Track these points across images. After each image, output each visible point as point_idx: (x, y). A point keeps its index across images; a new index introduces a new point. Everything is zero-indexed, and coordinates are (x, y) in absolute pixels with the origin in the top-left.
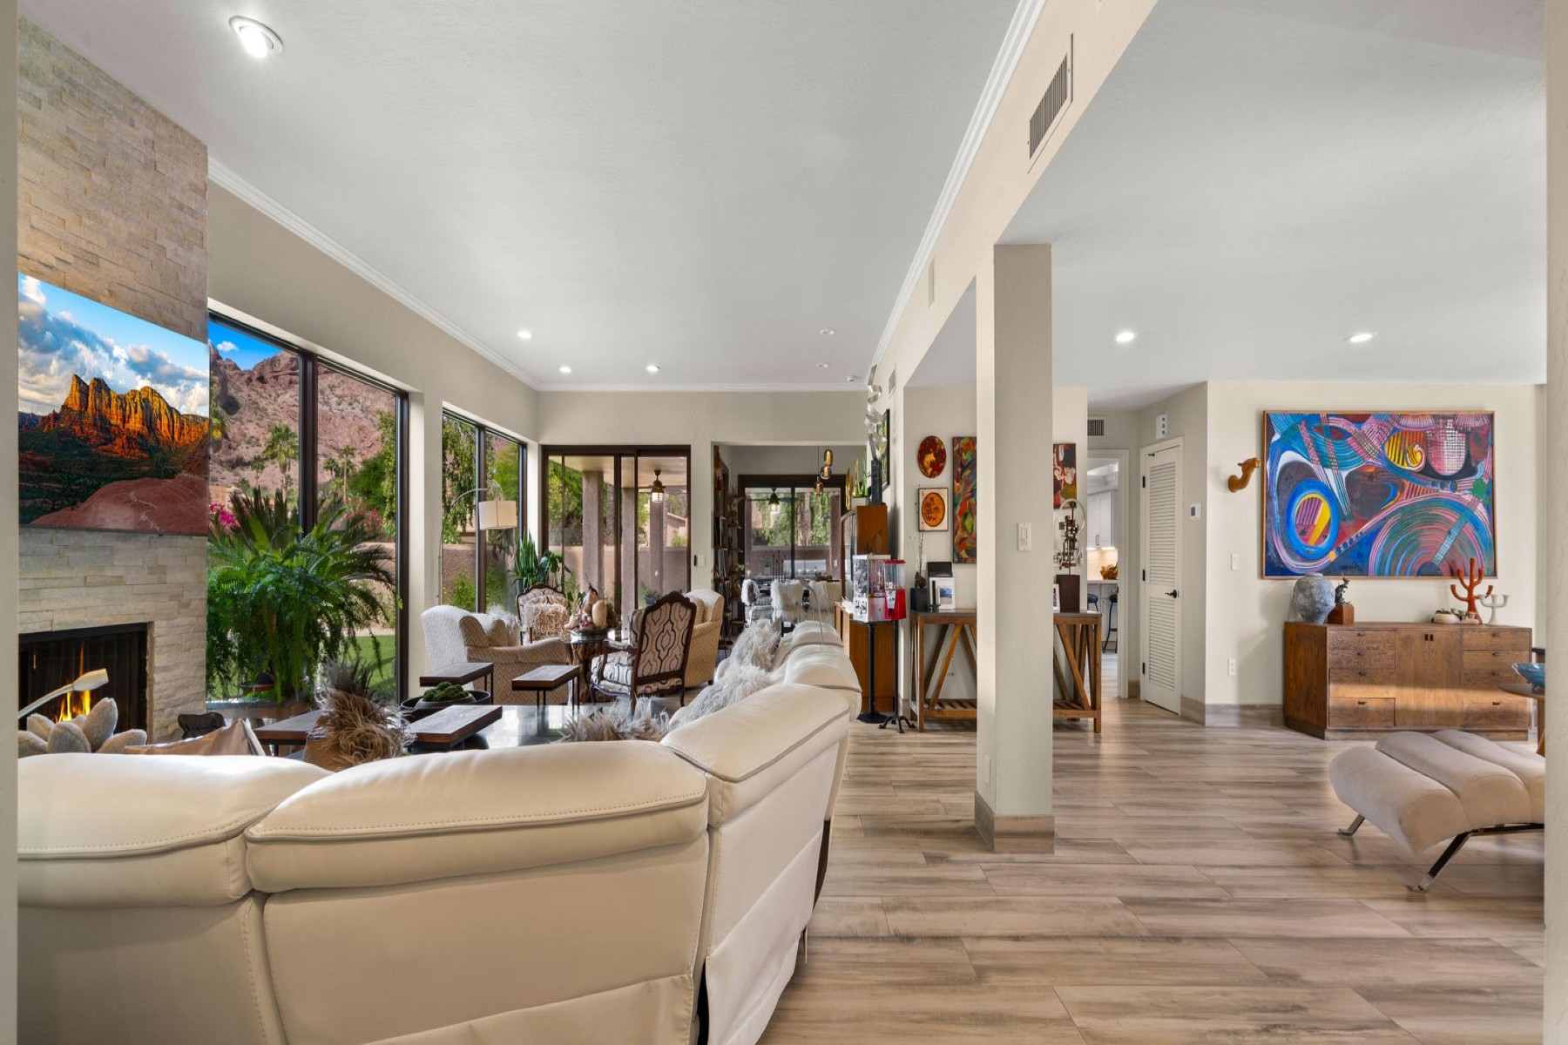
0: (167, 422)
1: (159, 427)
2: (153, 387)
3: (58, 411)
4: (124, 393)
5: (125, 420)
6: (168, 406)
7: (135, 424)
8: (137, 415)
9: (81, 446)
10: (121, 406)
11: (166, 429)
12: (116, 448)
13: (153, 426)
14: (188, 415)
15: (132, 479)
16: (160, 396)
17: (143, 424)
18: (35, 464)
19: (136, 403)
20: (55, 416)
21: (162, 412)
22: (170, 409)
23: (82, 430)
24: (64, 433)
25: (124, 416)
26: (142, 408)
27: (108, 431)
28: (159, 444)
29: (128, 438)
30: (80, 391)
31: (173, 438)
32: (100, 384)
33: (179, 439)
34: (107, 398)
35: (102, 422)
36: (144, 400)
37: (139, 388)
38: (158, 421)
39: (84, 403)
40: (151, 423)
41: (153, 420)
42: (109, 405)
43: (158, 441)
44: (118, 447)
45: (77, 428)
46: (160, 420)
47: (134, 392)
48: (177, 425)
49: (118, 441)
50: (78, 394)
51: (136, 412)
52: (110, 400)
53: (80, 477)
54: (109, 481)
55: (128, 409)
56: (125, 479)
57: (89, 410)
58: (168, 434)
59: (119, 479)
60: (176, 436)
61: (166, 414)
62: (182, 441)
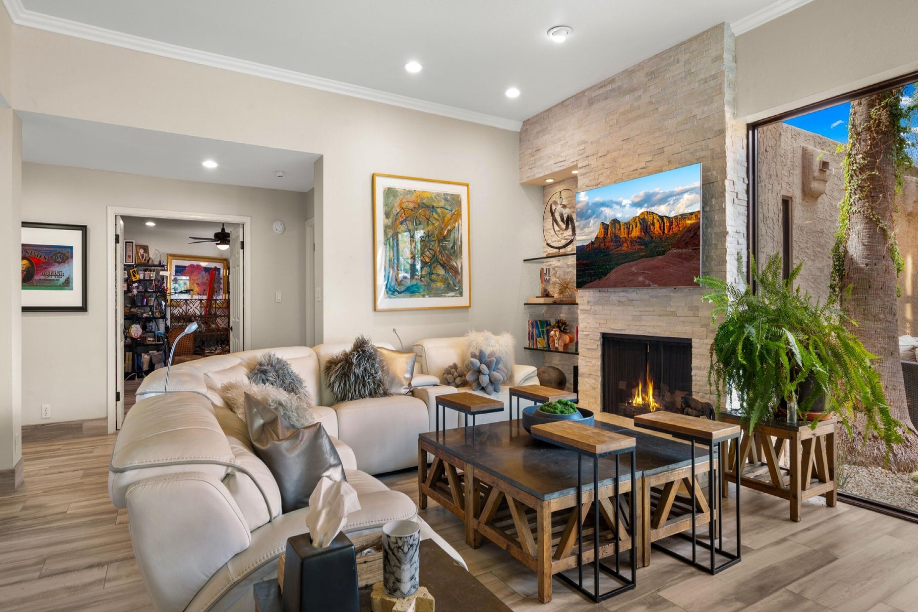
0: (659, 225)
1: (652, 230)
2: (649, 210)
3: (593, 240)
4: (628, 221)
5: (628, 234)
6: (660, 217)
7: (636, 233)
8: (637, 228)
9: (604, 252)
10: (627, 227)
11: (658, 229)
12: (623, 248)
13: (648, 230)
14: (677, 216)
15: (633, 261)
16: (653, 213)
17: (641, 232)
18: (583, 264)
19: (636, 223)
20: (592, 243)
21: (655, 221)
22: (661, 217)
23: (605, 245)
24: (596, 249)
25: (629, 232)
26: (640, 224)
27: (619, 241)
28: (652, 239)
29: (630, 242)
30: (604, 228)
31: (664, 232)
32: (615, 222)
33: (669, 231)
34: (618, 227)
35: (617, 239)
36: (642, 219)
37: (638, 215)
38: (652, 227)
39: (606, 233)
40: (646, 229)
41: (648, 228)
42: (620, 229)
43: (652, 237)
44: (625, 248)
45: (602, 245)
46: (654, 226)
47: (635, 218)
48: (667, 224)
49: (625, 245)
50: (603, 230)
51: (636, 227)
52: (620, 226)
53: (604, 265)
54: (618, 265)
55: (631, 227)
56: (629, 262)
57: (609, 235)
58: (660, 232)
59: (625, 262)
60: (666, 231)
61: (658, 221)
62: (671, 232)
